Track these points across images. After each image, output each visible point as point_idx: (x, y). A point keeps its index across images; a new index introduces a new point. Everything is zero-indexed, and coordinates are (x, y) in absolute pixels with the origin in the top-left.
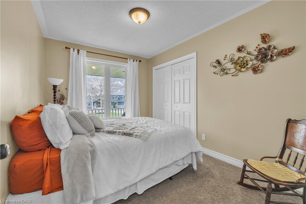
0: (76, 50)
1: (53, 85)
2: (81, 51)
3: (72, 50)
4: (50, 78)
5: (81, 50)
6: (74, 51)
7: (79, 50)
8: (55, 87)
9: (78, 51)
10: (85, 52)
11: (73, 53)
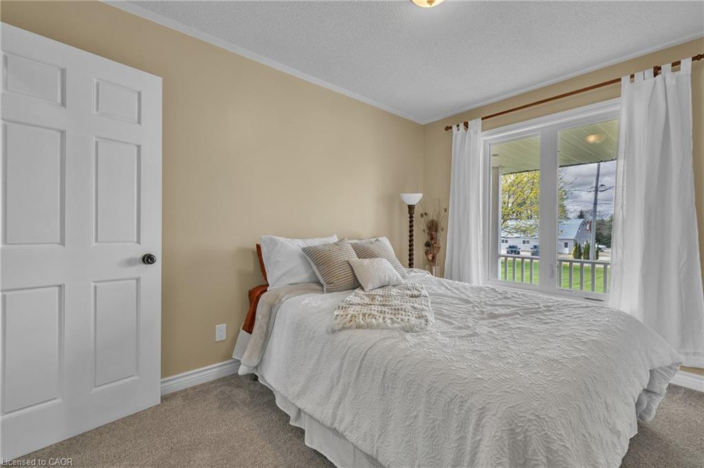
0: (462, 126)
1: (409, 206)
2: (470, 123)
3: (454, 128)
4: (406, 195)
5: (471, 120)
6: (458, 130)
7: (467, 123)
8: (411, 208)
9: (466, 125)
10: (479, 121)
11: (457, 133)
